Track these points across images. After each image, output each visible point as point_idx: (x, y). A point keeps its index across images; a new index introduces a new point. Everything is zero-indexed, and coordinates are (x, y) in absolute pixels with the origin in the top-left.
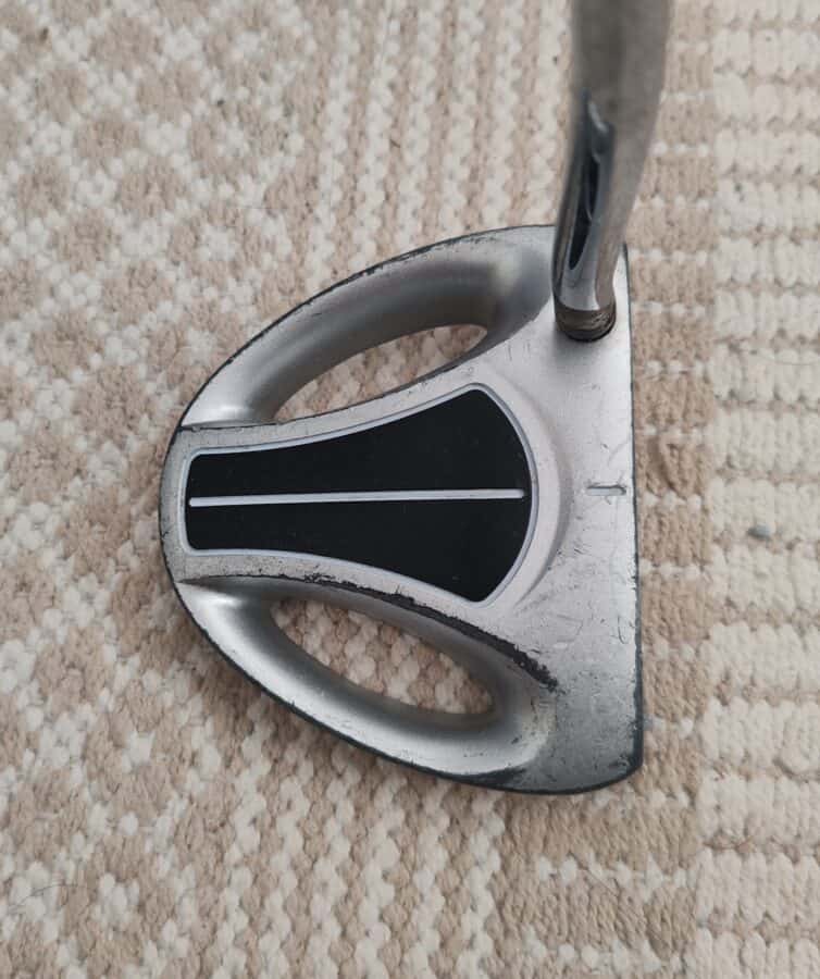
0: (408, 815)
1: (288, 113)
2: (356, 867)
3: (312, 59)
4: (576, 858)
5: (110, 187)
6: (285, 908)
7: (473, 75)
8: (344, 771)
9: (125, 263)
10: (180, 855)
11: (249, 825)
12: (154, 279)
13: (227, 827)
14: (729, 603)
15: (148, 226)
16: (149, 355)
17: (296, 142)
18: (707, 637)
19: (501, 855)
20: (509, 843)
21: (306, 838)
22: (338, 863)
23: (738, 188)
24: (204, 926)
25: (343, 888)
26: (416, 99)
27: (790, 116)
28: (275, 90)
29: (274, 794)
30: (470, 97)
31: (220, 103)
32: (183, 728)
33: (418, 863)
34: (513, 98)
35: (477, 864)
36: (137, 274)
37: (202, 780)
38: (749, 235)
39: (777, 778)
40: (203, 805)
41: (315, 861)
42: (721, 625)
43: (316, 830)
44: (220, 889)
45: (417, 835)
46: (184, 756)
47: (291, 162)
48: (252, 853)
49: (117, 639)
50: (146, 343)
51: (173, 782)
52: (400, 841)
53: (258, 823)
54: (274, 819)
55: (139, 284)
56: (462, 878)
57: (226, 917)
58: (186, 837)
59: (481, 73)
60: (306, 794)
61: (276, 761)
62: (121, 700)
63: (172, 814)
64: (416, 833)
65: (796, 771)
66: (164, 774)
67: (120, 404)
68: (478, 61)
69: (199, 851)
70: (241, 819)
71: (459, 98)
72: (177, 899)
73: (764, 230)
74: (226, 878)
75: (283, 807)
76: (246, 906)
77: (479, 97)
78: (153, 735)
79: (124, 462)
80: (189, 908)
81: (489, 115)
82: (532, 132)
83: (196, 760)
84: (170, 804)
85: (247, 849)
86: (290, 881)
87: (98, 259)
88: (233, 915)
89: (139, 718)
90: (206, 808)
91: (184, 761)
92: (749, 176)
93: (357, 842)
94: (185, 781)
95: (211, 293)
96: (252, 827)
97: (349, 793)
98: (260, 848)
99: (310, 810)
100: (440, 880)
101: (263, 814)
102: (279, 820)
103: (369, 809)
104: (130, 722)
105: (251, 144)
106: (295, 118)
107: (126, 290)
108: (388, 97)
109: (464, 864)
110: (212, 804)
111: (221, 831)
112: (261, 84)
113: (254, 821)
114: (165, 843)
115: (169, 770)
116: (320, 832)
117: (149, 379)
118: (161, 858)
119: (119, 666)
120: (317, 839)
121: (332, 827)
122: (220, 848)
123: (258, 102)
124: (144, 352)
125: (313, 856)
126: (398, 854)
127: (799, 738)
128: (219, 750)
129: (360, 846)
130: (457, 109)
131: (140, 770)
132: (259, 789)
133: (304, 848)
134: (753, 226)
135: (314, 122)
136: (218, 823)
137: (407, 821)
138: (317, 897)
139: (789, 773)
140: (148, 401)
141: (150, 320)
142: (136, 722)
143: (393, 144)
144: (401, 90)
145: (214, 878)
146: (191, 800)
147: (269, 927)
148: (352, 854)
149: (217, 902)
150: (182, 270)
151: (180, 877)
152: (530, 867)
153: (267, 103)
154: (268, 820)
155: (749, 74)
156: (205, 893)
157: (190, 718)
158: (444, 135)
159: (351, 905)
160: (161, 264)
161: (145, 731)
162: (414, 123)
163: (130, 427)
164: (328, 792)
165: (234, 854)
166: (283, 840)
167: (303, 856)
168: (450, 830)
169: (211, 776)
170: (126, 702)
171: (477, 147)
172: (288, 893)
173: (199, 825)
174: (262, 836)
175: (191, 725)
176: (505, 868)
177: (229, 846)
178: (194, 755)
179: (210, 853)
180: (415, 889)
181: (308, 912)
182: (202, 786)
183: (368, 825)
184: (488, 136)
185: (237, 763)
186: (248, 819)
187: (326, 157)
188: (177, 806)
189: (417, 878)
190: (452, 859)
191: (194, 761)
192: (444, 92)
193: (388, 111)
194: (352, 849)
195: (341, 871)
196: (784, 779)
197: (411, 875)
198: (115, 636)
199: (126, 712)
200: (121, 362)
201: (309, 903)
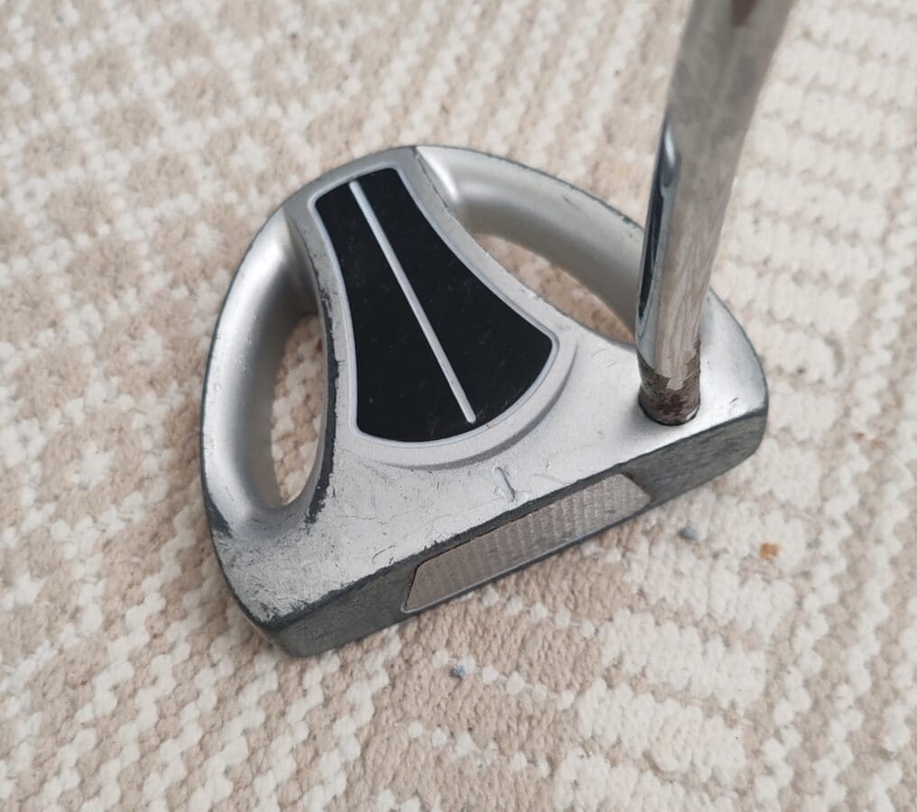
0: (268, 718)
1: (353, 59)
2: (202, 757)
3: (391, 19)
4: (421, 799)
5: (167, 83)
6: (119, 779)
7: (536, 67)
8: (219, 661)
9: (160, 152)
10: (32, 701)
11: (110, 690)
12: (183, 172)
13: (88, 687)
14: (641, 593)
15: (193, 126)
16: (155, 237)
17: (353, 86)
18: (611, 619)
19: (348, 781)
20: (359, 770)
21: (162, 716)
22: (185, 748)
23: (756, 222)
24: (34, 776)
25: (182, 773)
26: (476, 76)
27: (822, 171)
28: (347, 37)
29: (143, 666)
30: (527, 86)
31: (294, 36)
32: (75, 582)
33: (264, 767)
34: (567, 97)
35: (322, 783)
36: (168, 164)
37: (78, 635)
38: (755, 265)
39: (642, 771)
40: (69, 658)
41: (162, 741)
42: (628, 612)
43: (173, 711)
44: (61, 743)
45: (271, 740)
46: (67, 608)
47: (343, 102)
48: (105, 717)
49: (40, 485)
50: (156, 225)
51: (48, 630)
52: (252, 741)
53: (118, 690)
54: (135, 690)
55: (167, 173)
56: (303, 794)
57: (58, 773)
58: (45, 684)
59: (545, 67)
60: (174, 675)
61: (155, 636)
62: (25, 541)
63: (38, 661)
64: (270, 738)
65: (662, 768)
66: (42, 620)
67: (113, 274)
68: (544, 57)
69: (52, 701)
70: (103, 682)
71: (517, 84)
72: (16, 744)
73: (771, 265)
74: (70, 735)
75: (148, 681)
76: (81, 766)
77: (536, 88)
78: (43, 582)
79: (100, 327)
80: (24, 755)
81: (541, 105)
82: (576, 129)
83: (78, 615)
84: (39, 650)
85: (100, 712)
86: (132, 753)
87: (136, 143)
88: (66, 773)
89: (36, 562)
90: (72, 662)
91: (66, 612)
92: (769, 214)
93: (209, 732)
94: (61, 631)
95: (231, 197)
96: (113, 693)
97: (217, 684)
98: (114, 715)
99: (174, 690)
100: (280, 791)
101: (127, 682)
102: (141, 693)
103: (232, 702)
104: (26, 563)
105: (311, 77)
106: (359, 65)
107: (153, 175)
108: (451, 68)
109: (309, 780)
110: (79, 660)
111: (80, 688)
112: (336, 29)
113: (115, 688)
114: (21, 685)
115: (49, 618)
116: (176, 715)
117: (149, 258)
118: (13, 699)
119: (33, 509)
120: (171, 720)
121: (190, 712)
122: (74, 706)
123: (329, 44)
124: (151, 234)
125: (163, 736)
126: (246, 752)
127: (675, 737)
128: (103, 612)
129: (211, 736)
130: (513, 94)
131: (20, 611)
132: (130, 659)
133: (156, 726)
134: (761, 258)
135: (376, 73)
136: (80, 680)
137: (265, 725)
138: (154, 776)
139: (655, 768)
140: (140, 277)
141: (166, 208)
142: (33, 564)
143: (444, 109)
144: (465, 66)
145: (59, 731)
146: (61, 651)
147: (97, 793)
148: (201, 743)
149: (54, 755)
150: (211, 170)
151: (26, 721)
152: (373, 797)
153: (337, 46)
154: (129, 689)
155: (796, 127)
156: (45, 743)
157: (86, 574)
158: (493, 113)
159: (184, 791)
160: (194, 161)
161: (38, 576)
162: (468, 96)
163: (116, 297)
164: (197, 677)
165: (85, 714)
166: (137, 711)
167: (153, 732)
168: (305, 743)
169: (87, 634)
170: (28, 544)
171: (521, 130)
172: (126, 763)
173: (60, 677)
174: (119, 703)
175: (83, 581)
176: (347, 793)
177: (83, 706)
178: (77, 610)
179: (62, 706)
180: (253, 793)
181: (140, 787)
182: (76, 641)
183: (225, 718)
184: (534, 124)
185: (117, 628)
186: (110, 684)
187: (378, 106)
188: (45, 654)
189: (258, 782)
190: (299, 771)
191: (75, 615)
192: (505, 76)
193: (448, 80)
194: (203, 737)
195: (186, 756)
196: (650, 774)
197: (253, 777)
198: (38, 481)
199: (25, 553)
200: (127, 237)
201: (144, 779)
